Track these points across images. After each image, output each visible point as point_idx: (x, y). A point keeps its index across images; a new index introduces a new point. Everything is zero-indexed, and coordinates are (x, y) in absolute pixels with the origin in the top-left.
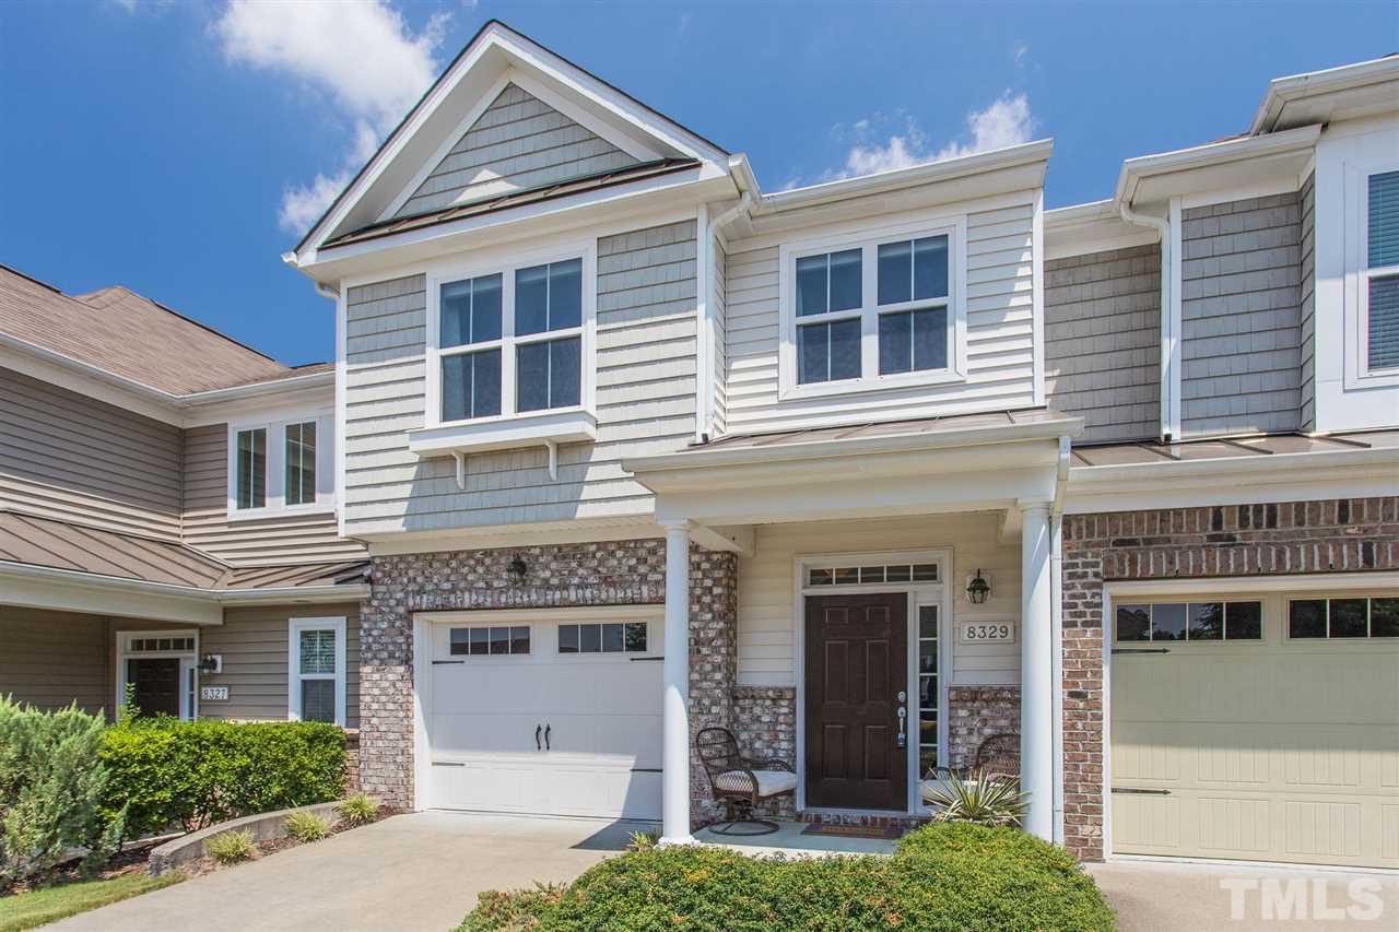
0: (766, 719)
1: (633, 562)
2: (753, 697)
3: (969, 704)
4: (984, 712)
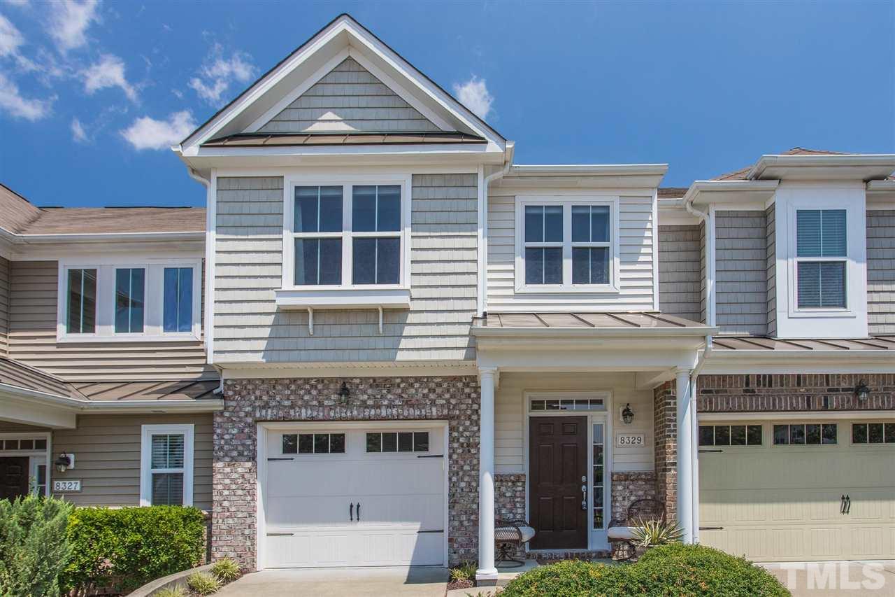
0: (508, 494)
1: (426, 391)
2: (501, 480)
3: (623, 483)
4: (631, 487)
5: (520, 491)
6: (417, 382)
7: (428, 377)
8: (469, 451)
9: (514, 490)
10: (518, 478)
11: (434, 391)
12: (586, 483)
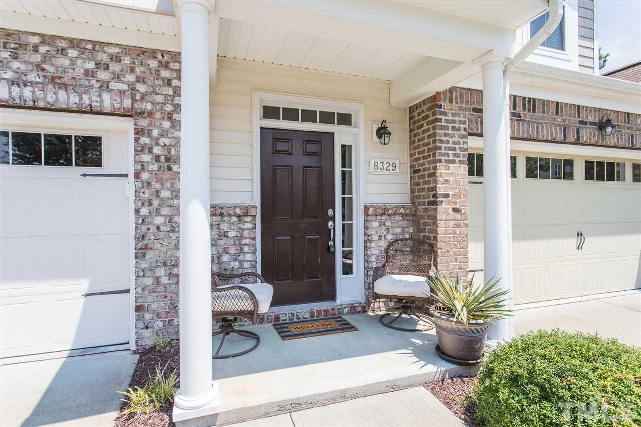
0: (232, 234)
1: (91, 65)
2: (222, 214)
3: (379, 218)
4: (388, 223)
5: (248, 229)
6: (73, 47)
7: (94, 43)
8: (170, 169)
9: (240, 228)
10: (246, 211)
11: (106, 67)
12: (333, 219)
